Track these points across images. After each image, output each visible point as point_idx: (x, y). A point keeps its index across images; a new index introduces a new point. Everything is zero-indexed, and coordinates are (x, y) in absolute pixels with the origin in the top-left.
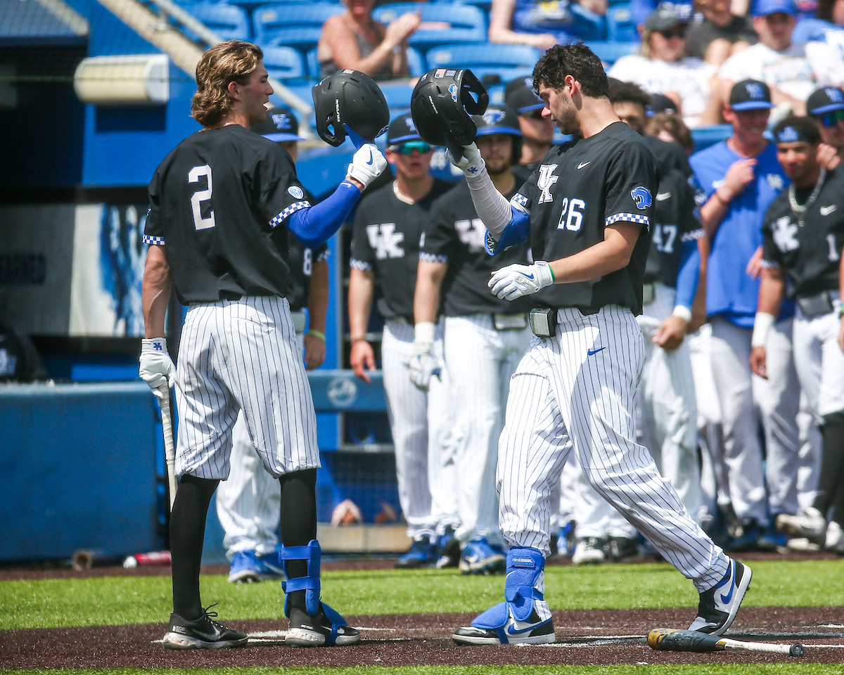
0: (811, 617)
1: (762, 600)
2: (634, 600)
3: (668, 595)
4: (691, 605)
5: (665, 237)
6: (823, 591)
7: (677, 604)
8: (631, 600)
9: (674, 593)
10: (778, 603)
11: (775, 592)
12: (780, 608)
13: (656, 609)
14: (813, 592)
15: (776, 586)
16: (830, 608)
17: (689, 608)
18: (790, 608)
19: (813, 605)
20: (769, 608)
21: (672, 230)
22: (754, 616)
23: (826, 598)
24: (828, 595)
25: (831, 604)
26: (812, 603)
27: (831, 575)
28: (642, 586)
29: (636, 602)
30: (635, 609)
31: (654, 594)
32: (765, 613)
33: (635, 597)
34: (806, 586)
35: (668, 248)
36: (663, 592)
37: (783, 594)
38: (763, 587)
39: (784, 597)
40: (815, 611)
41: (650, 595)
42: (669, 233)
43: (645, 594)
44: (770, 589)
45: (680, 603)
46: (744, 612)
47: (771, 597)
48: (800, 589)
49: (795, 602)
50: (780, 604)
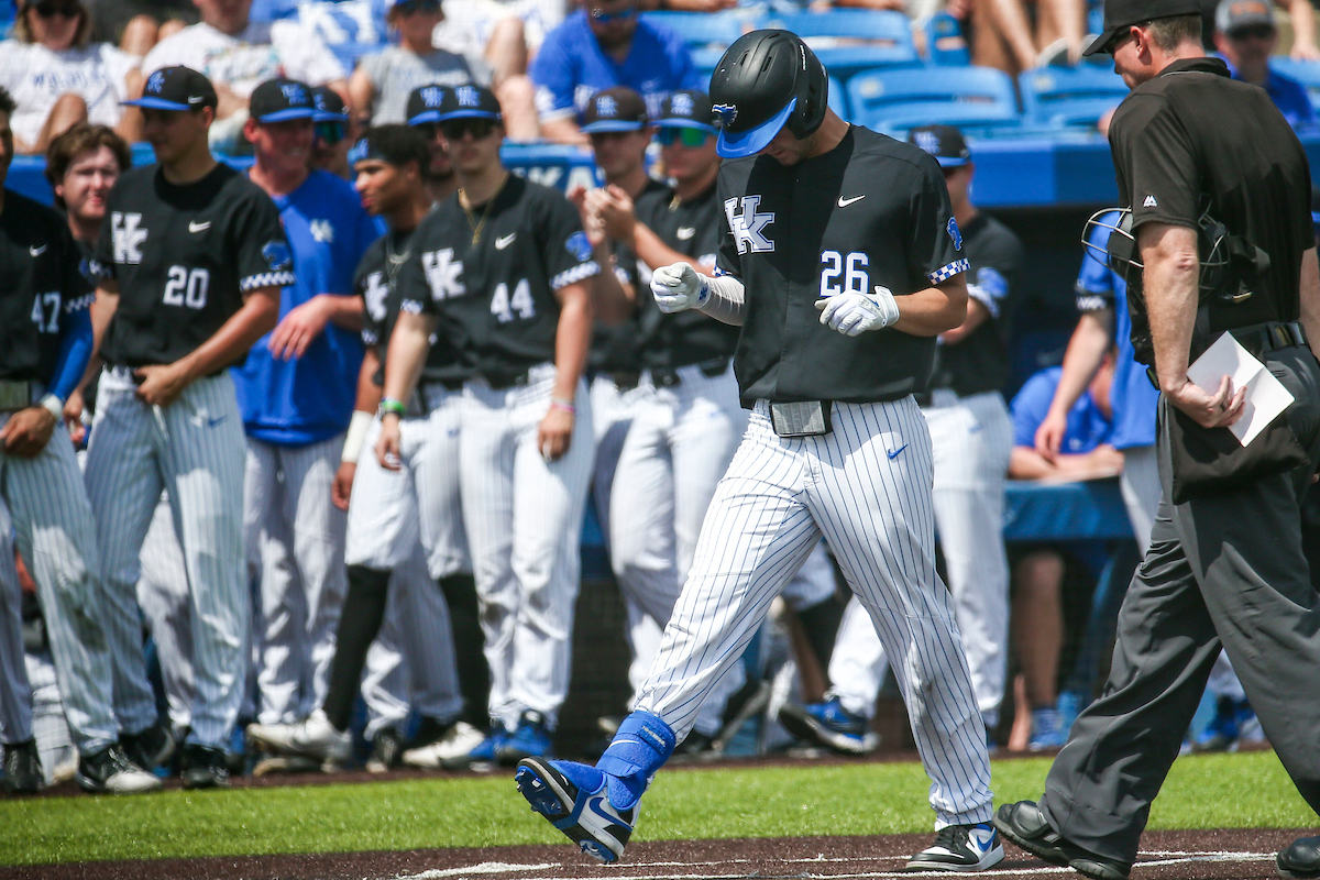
0: (288, 871)
1: (214, 846)
2: (20, 852)
3: (72, 843)
4: (108, 858)
5: (47, 310)
6: (305, 830)
7: (86, 857)
8: (15, 853)
9: (81, 840)
10: (238, 852)
11: (233, 834)
12: (242, 859)
13: (53, 865)
14: (290, 833)
15: (235, 825)
16: (316, 856)
17: (104, 862)
18: (256, 857)
19: (290, 852)
20: (225, 858)
21: (55, 298)
22: (203, 872)
23: (310, 842)
24: (313, 836)
25: (317, 849)
26: (288, 848)
27: (317, 808)
28: (30, 830)
29: (23, 856)
30: (21, 865)
31: (51, 842)
32: (219, 865)
33: (22, 848)
34: (279, 825)
35: (53, 327)
36: (65, 839)
37: (246, 837)
38: (217, 826)
39: (247, 842)
40: (293, 861)
41: (45, 844)
42: (52, 304)
43: (37, 842)
44: (227, 829)
45: (90, 854)
46: (187, 865)
47: (228, 842)
48: (271, 829)
49: (264, 848)
50: (242, 852)
